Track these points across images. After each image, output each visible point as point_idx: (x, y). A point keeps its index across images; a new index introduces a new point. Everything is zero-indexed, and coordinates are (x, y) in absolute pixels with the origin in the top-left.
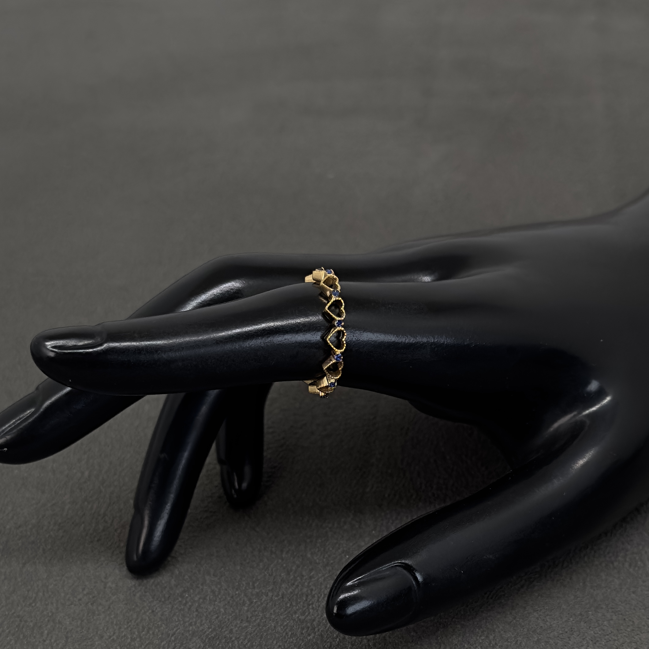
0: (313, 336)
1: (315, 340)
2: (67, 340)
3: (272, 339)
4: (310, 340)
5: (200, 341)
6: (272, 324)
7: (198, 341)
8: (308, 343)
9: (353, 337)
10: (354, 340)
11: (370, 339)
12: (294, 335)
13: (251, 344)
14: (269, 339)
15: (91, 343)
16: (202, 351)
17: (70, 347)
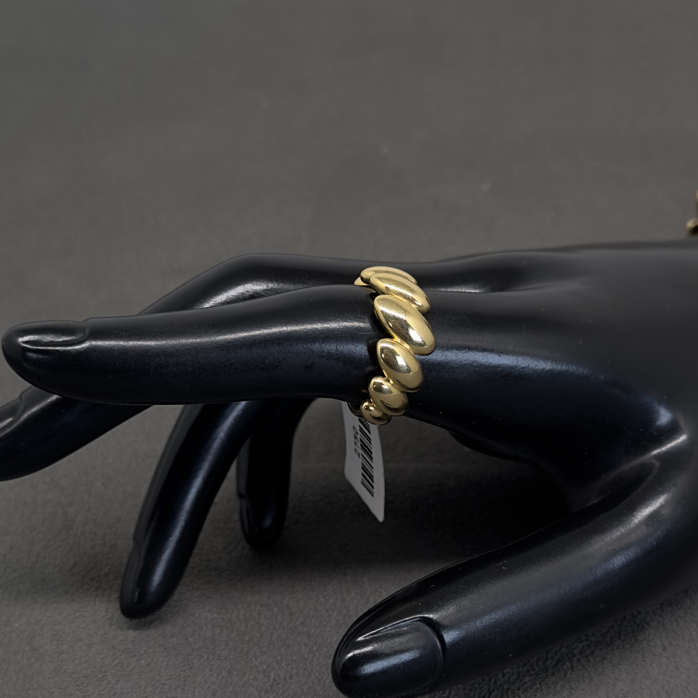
2: (42, 336)
15: (71, 339)
17: (46, 343)
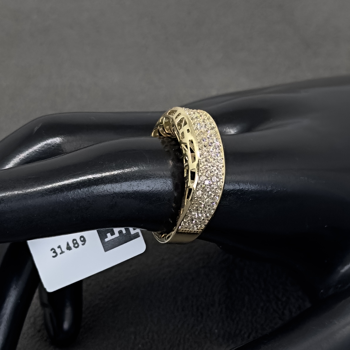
0: (130, 187)
1: (131, 191)
4: (127, 191)
5: (27, 194)
6: (90, 177)
8: (125, 193)
9: (166, 187)
10: (167, 189)
16: (30, 202)
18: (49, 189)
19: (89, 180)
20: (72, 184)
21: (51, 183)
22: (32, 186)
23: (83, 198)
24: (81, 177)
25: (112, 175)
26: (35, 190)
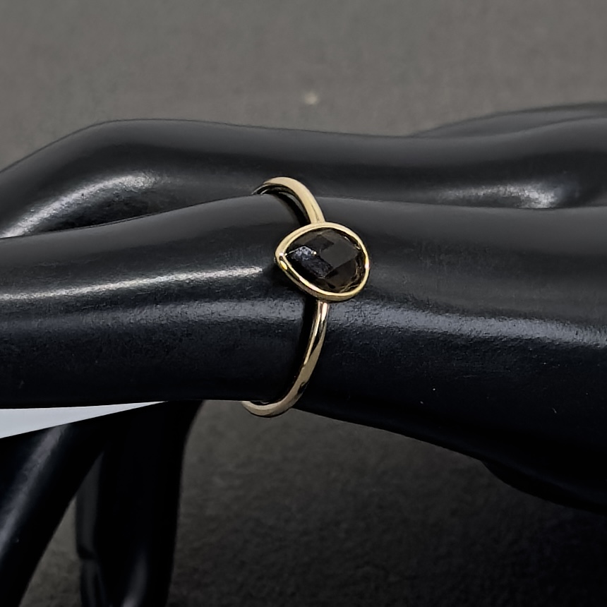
3: (185, 310)
6: (183, 277)
7: (28, 304)
8: (260, 322)
10: (360, 322)
11: (394, 325)
12: (232, 304)
13: (139, 318)
14: (179, 309)
16: (35, 324)
18: (83, 296)
19: (180, 285)
20: (140, 289)
21: (89, 284)
22: (46, 286)
23: (162, 325)
24: (161, 275)
25: (236, 277)
26: (51, 295)
